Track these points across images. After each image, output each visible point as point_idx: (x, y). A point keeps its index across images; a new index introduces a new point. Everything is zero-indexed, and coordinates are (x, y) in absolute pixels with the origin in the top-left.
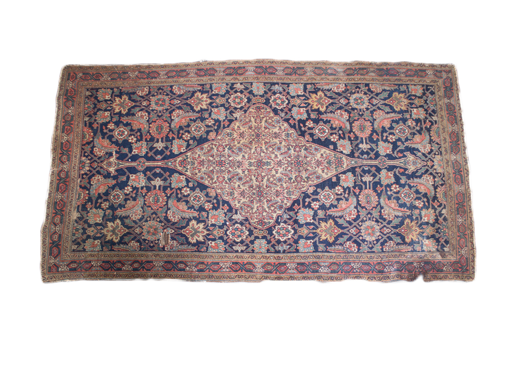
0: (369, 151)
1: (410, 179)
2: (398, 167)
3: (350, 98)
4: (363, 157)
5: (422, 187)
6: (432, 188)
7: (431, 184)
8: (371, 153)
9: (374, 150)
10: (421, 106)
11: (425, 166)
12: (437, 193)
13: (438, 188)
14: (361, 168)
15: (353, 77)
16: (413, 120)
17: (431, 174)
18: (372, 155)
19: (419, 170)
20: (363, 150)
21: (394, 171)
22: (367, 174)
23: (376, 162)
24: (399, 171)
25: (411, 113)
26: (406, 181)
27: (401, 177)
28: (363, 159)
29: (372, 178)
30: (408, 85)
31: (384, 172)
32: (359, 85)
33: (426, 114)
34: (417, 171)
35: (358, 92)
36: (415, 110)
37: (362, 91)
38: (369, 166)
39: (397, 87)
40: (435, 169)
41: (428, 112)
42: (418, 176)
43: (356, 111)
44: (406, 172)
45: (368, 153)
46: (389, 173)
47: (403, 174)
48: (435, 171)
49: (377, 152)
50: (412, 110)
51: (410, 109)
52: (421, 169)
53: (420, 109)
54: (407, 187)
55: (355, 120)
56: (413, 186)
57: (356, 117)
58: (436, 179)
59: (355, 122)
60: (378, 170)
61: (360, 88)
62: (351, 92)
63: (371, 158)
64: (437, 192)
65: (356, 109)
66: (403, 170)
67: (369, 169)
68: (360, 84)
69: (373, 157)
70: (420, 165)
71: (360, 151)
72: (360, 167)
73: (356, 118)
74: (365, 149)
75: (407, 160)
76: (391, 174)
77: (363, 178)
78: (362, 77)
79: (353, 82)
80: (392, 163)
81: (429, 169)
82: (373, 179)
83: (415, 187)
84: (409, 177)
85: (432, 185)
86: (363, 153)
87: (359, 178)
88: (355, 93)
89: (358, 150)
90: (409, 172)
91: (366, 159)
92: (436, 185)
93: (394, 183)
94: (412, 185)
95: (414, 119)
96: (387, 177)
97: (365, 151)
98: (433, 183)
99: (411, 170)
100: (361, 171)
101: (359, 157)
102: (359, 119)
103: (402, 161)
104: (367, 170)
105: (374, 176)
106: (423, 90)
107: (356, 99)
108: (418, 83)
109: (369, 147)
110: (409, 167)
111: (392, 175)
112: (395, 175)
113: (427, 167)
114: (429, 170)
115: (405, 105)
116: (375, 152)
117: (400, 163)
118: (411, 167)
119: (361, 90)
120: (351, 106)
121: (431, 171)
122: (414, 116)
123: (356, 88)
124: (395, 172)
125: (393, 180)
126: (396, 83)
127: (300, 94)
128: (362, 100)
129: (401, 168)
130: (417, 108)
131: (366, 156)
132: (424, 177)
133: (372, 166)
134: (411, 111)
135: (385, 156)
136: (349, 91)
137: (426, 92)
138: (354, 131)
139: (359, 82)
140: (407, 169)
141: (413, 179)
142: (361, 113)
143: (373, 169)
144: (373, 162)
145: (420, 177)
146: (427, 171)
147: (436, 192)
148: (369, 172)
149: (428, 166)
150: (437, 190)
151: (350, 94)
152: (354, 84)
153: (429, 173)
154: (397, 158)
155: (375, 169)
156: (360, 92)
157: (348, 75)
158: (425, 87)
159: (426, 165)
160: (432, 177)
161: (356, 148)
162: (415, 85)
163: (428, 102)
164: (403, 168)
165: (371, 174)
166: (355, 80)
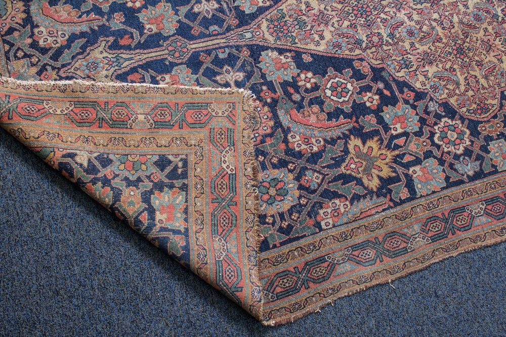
0: (217, 69)
1: (99, 26)
2: (136, 48)
3: (297, 193)
4: (227, 51)
5: (64, 15)
6: (37, 18)
7: (42, 29)
8: (210, 66)
9: (204, 74)
11: (64, 66)
12: (23, 8)
13: (20, 22)
14: (225, 25)
15: (309, 257)
17: (44, 51)
18: (207, 62)
19: (78, 54)
20: (233, 67)
21: (145, 37)
22: (210, 17)
23: (194, 46)
24: (132, 37)
26: (108, 20)
27: (122, 27)
28: (227, 47)
29: (196, 10)
31: (170, 28)
32: (285, 238)
34: (84, 48)
35: (282, 216)
37: (273, 224)
38: (209, 36)
40: (33, 65)
42: (80, 38)
43: (275, 160)
44: (111, 39)
45: (219, 62)
46: (155, 30)
47: (120, 34)
48: (35, 60)
49: (195, 72)
52: (73, 58)
54: (105, 7)
55: (271, 135)
56: (88, 13)
57: (272, 145)
58: (29, 41)
59: (269, 131)
60: (184, 31)
61: (281, 230)
62: (299, 212)
63: (208, 52)
64: (24, 12)
65: (275, 166)
66: (123, 42)
67: (207, 29)
68: (282, 244)
69: (202, 57)
70: (77, 65)
71: (239, 64)
72: (229, 29)
73: (269, 141)
74: (228, 72)
75: (113, 70)
76: (151, 28)
77: (216, 6)
78: (281, 268)
79: (302, 242)
80: (153, 54)
81: (52, 62)
82: (192, 8)
83: (83, 13)
84: (104, 31)
85: (37, 26)
86: (231, 60)
87: (225, 6)
88: (290, 211)
89: (243, 66)
90: (102, 43)
91: (220, 48)
92: (29, 26)
93: (139, 10)
94: (93, 16)
96: (157, 20)
97: (226, 67)
98: (36, 31)
99: (101, 49)
100: (224, 21)
101: (238, 48)
102: (263, 142)
103: (127, 63)
104: (211, 25)
105: (192, 16)
107: (282, 193)
109: (218, 78)
110: (105, 54)
111: (148, 27)
112: (141, 28)
113: (58, 64)
114: (51, 58)
116: (201, 71)
117: (131, 59)
118: (101, 56)
119: (277, 227)
120: (290, 171)
121: (46, 59)
123: (290, 227)
124: (141, 34)
125: (142, 17)
127: (417, 168)
128: (266, 197)
129: (128, 48)
131: (221, 56)
132: (62, 41)
133: (202, 36)
135: (173, 65)
136: (305, 212)
138: (266, 109)
139: (286, 249)
140: (110, 48)
141: (91, 29)
142: (261, 158)
143: (197, 29)
144: (201, 45)
145: (73, 38)
146: (55, 57)
147: (27, 12)
148: (206, 23)
149: (53, 68)
150: (24, 16)
151: (301, 205)
152: (298, 239)
153: (50, 53)
154: (141, 67)
155: (192, 32)
156: (278, 219)
157: (321, 260)
159: (59, 69)
160: (41, 43)
161: (249, 68)
164: (121, 47)
165: (200, 17)
166: (299, 249)
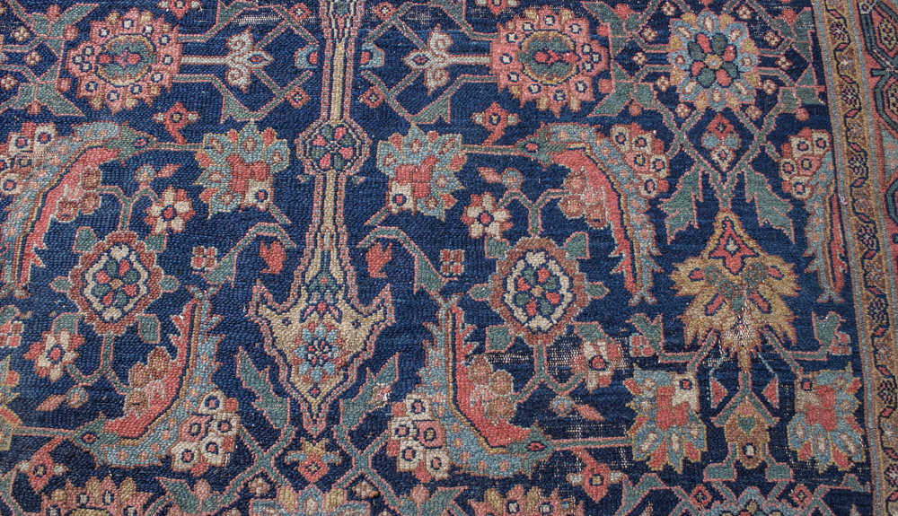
0: (408, 81)
1: (213, 312)
2: (300, 240)
3: (726, 19)
4: (369, 46)
5: (157, 388)
6: (146, 455)
7: (178, 450)
8: (395, 92)
9: (414, 110)
10: (716, 439)
11: (296, 419)
12: (108, 483)
13: (143, 498)
14: (302, 33)
15: (857, 44)
16: (618, 376)
17: (241, 458)
18: (382, 94)
19: (274, 378)
20: (410, 47)
21: (275, 211)
22: (270, 58)
23: (335, 111)
24: (269, 241)
25: (669, 367)
26: (203, 286)
27: (234, 255)
28: (359, 43)
29: (242, 82)
30: (858, 370)
31: (272, 150)
32: (810, 71)
33: (668, 475)
34: (262, 360)
35: (766, 62)
36: (691, 397)
37: (779, 83)
38: (318, 72)
39: (830, 292)
40: (272, 493)
41: (678, 490)
42: (232, 364)
43: (650, 34)
44: (258, 289)
45: (392, 72)
46: (266, 186)
47: (252, 265)
48: (259, 487)
49: (403, 127)
50: (690, 376)
51: (694, 360)
52: (280, 392)
53: (698, 431)
54: (167, 283)
55: (594, 25)
56: (168, 328)
57: (617, 31)
58: (202, 488)
59: (584, 24)
60: (289, 123)
61: (795, 72)
62: (765, 29)
63: (360, 86)
64: (118, 482)
65: (663, 38)
66: (276, 263)
67: (298, 72)
68: (822, 81)
69: (369, 100)
70: (304, 388)
71: (407, 32)
72: (315, 29)
73: (606, 29)
74: (422, 60)
75: (342, 305)
76: (256, 193)
77: (246, 37)
78: (866, 98)
79: (826, 44)
80: (328, 209)
81: (277, 447)
82: (236, 90)
83: (165, 340)
84: (229, 303)
85: (168, 459)
86: (395, 46)
87: (251, 19)
88: (761, 43)
89: (416, 26)
90: (263, 313)
91: (357, 58)
92: (162, 480)
93: (200, 208)
94: (180, 319)
95: (627, 384)
96: (240, 173)
97: (409, 61)
98: (179, 465)
99: (277, 321)
100: (289, 32)
101: (369, 22)
102: (604, 43)
103: (335, 270)
104: (292, 60)
105: (254, 95)
106: (832, 471)
107: (720, 45)
108: (874, 442)
109: (432, 84)
110: (295, 315)
111: (250, 199)
112: (248, 216)
113: (288, 432)
114: (266, 446)
115: (719, 334)
116: (403, 113)
117: (326, 259)
118: (296, 325)
119: (786, 78)
120: (678, 14)
121: (265, 459)
122: (645, 385)
123: (791, 55)
124: (270, 219)
125: (219, 204)
126: (858, 291)
128: (722, 77)
129: (294, 257)
130: (706, 412)
131: (379, 60)
132: (225, 409)
133: (314, 86)
134: (680, 369)
135: (370, 169)
136: (767, 19)
137: (823, 489)
138: (530, 13)
139: (832, 78)
140: (281, 296)
141: (215, 331)
142: (639, 58)
143: (295, 94)
144: (337, 95)
145: (226, 380)
146: (266, 434)
147: (120, 475)
148: (283, 68)
149: (296, 445)
150: (129, 485)
151: (751, 21)
152: (817, 51)
153: (251, 444)
154: (354, 238)
155: (297, 105)
156: (771, 71)
157: (865, 23)
158: (851, 483)
159: (301, 432)
160: (217, 460)
161: (424, 18)
162: (860, 414)
163: (752, 492)
164: (287, 274)
165: (265, 79)
166: (838, 53)
